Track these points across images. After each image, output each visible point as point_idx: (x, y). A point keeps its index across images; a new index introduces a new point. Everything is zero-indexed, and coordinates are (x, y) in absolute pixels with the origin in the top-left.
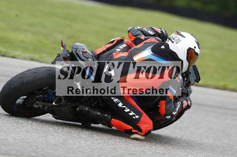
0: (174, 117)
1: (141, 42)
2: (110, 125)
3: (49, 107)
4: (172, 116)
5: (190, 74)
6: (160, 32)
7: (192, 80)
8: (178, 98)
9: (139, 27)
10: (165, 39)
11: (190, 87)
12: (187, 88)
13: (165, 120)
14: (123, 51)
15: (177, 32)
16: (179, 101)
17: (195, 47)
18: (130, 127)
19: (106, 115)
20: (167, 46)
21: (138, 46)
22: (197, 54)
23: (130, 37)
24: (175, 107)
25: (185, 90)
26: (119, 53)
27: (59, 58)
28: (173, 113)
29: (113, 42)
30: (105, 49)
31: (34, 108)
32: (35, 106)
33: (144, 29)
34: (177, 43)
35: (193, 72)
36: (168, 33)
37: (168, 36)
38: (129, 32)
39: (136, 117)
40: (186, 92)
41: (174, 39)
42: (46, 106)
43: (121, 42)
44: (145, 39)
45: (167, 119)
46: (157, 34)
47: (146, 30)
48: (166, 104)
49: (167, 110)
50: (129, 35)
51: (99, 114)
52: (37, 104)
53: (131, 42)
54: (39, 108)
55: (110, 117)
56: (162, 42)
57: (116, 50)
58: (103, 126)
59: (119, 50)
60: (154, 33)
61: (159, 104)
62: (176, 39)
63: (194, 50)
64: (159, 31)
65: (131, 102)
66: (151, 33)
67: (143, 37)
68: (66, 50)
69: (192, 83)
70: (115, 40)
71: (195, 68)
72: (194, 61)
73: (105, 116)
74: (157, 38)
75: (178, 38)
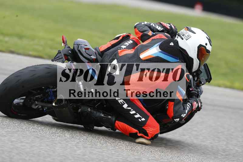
0: (183, 120)
1: (148, 39)
2: (114, 128)
3: (49, 108)
4: (181, 118)
5: (201, 74)
6: (169, 28)
7: (203, 80)
8: (188, 99)
9: (146, 23)
10: (174, 35)
11: (200, 87)
12: (197, 89)
13: (174, 123)
14: (129, 47)
15: (187, 27)
16: (189, 102)
17: (206, 44)
18: (135, 130)
19: (110, 117)
20: (176, 43)
21: (145, 43)
22: (208, 51)
23: (136, 33)
24: (184, 109)
25: (195, 90)
26: (125, 50)
27: (59, 55)
28: (182, 115)
29: (118, 38)
30: (110, 45)
31: (33, 108)
32: (34, 107)
33: (151, 25)
34: (187, 40)
35: (204, 71)
36: (177, 28)
37: (177, 32)
38: (135, 27)
39: (142, 119)
40: (196, 92)
41: (183, 35)
42: (46, 107)
43: (127, 38)
44: (153, 35)
45: (176, 122)
46: (165, 30)
47: (154, 26)
48: (175, 106)
49: (176, 112)
50: (135, 31)
51: (103, 115)
52: (36, 105)
53: (137, 38)
54: (38, 109)
55: (114, 119)
56: (171, 38)
57: (122, 47)
58: (106, 128)
59: (125, 47)
60: (162, 29)
61: (167, 106)
62: (186, 35)
63: (205, 47)
64: (168, 26)
65: (137, 104)
66: (160, 28)
67: (150, 33)
68: (67, 46)
69: (203, 83)
70: (120, 36)
71: (206, 66)
72: (206, 59)
73: (108, 118)
74: (166, 34)
75: (188, 34)
